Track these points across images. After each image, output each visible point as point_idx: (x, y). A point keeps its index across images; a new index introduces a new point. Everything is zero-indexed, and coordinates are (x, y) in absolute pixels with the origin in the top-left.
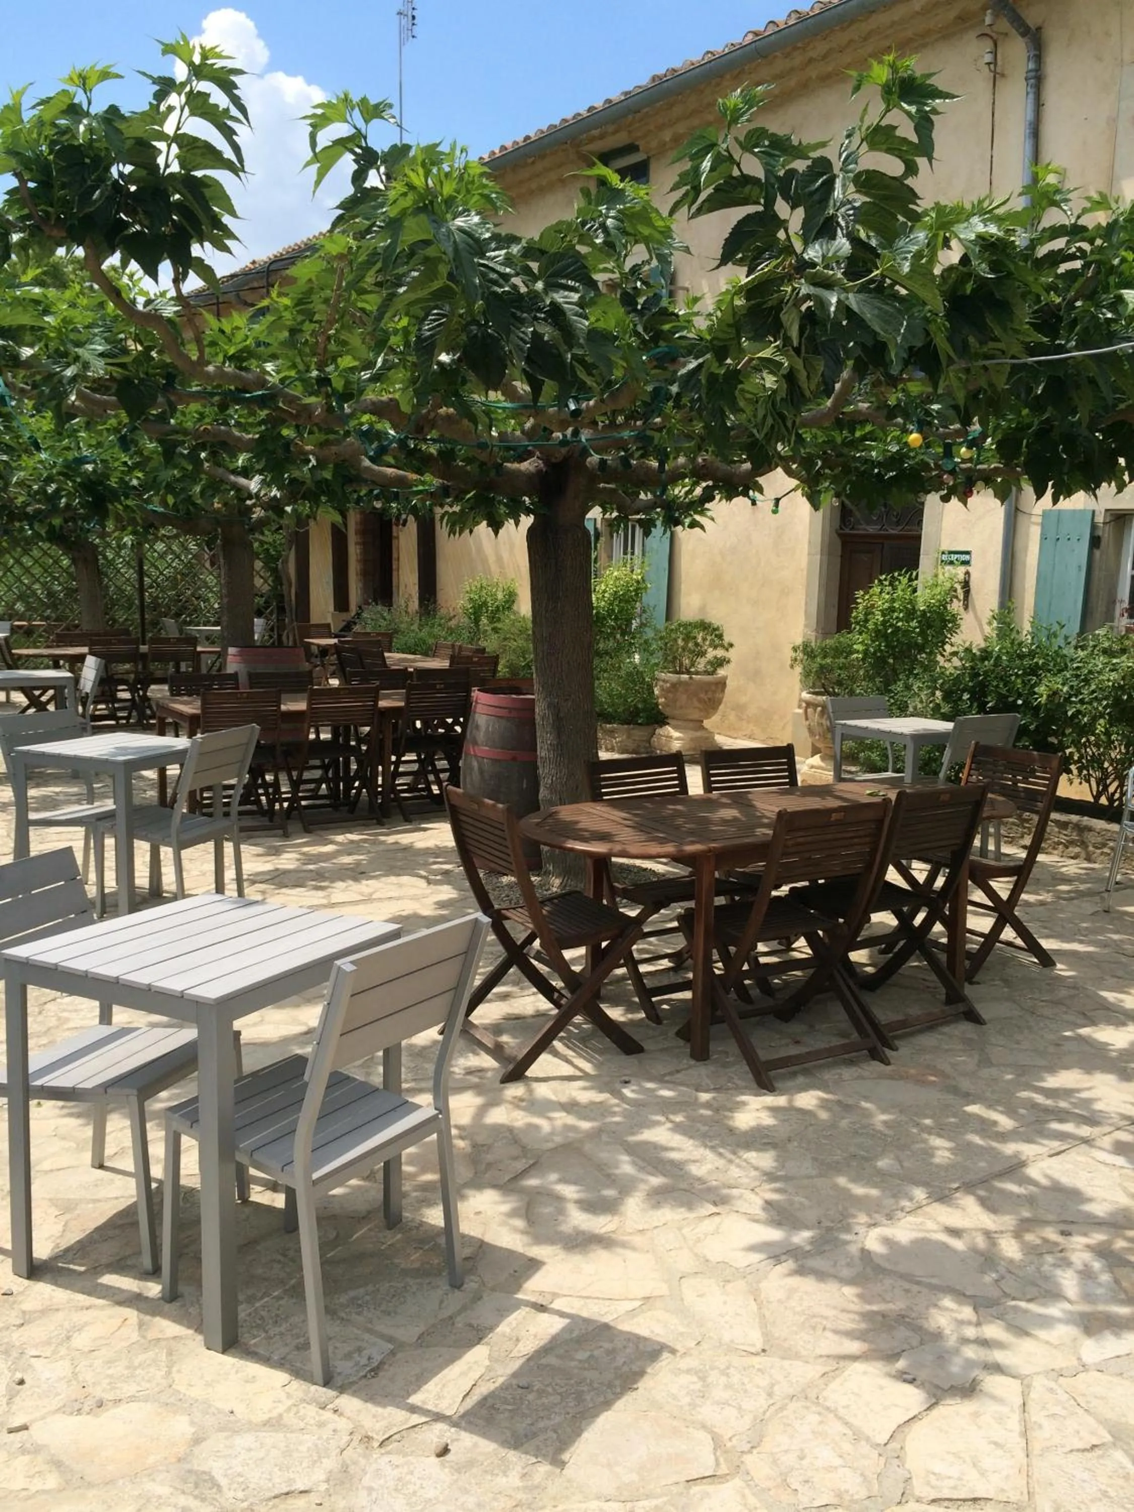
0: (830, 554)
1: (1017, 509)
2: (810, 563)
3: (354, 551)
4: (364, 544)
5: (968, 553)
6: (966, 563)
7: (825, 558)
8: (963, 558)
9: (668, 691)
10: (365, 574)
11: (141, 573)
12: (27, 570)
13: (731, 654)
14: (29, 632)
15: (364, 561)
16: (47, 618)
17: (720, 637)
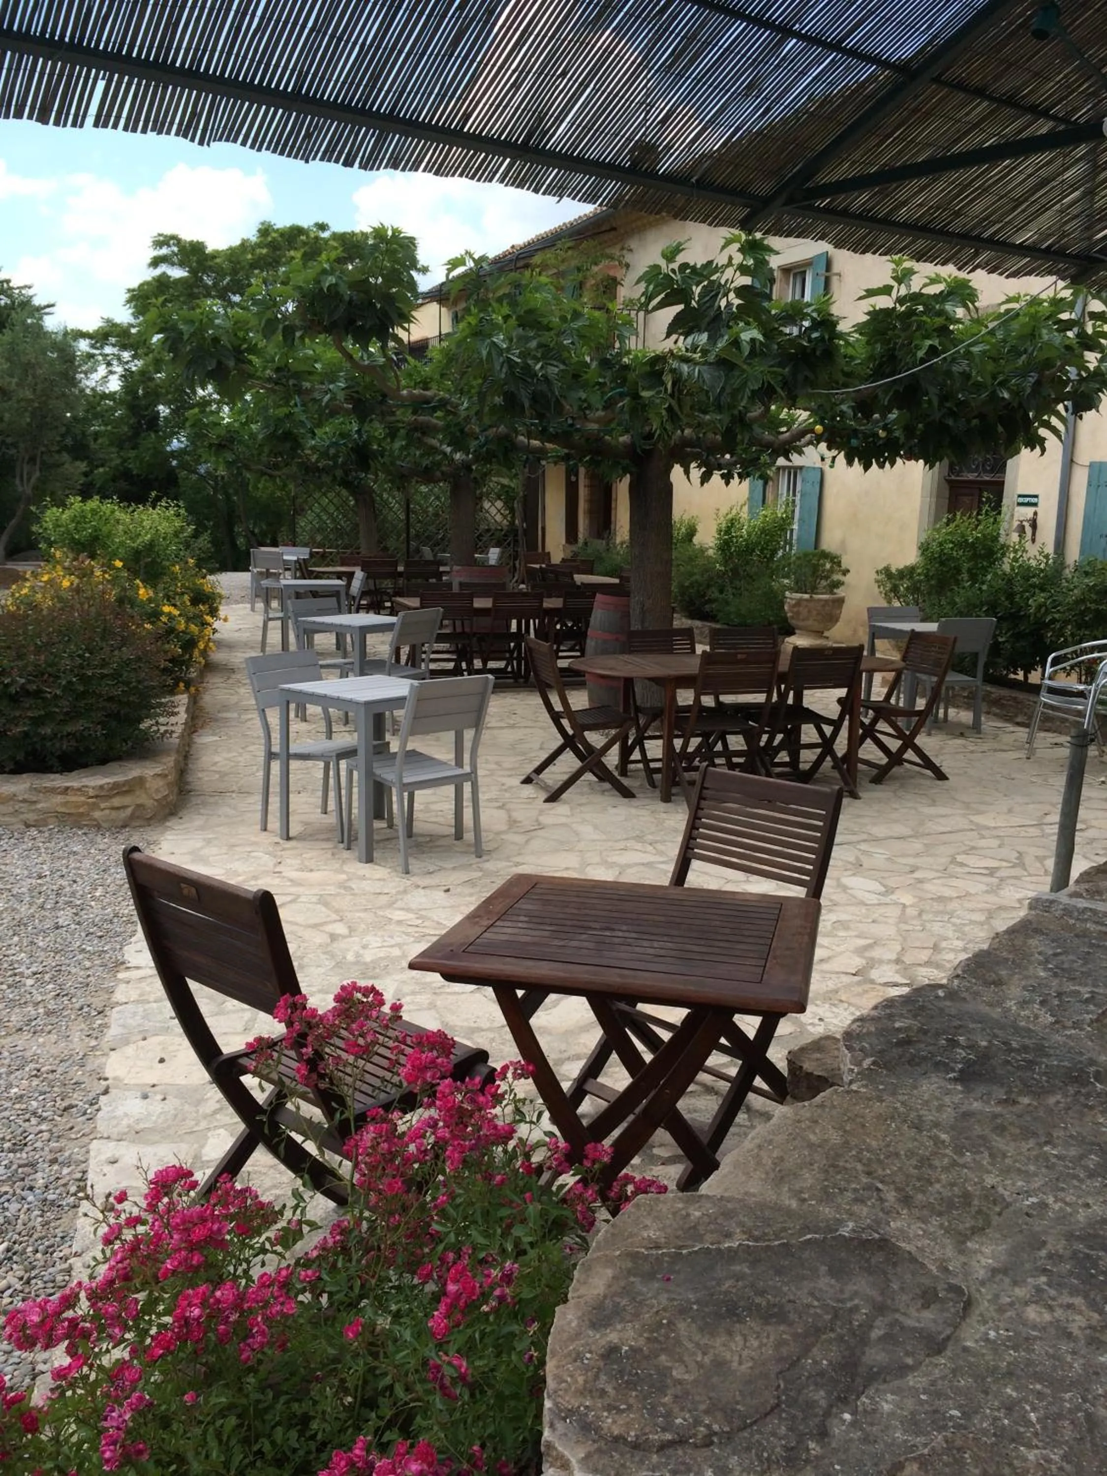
0: (938, 496)
1: (1072, 461)
2: (922, 502)
3: (583, 492)
4: (591, 486)
5: (1036, 496)
6: (1035, 505)
7: (934, 500)
8: (1029, 501)
9: (794, 606)
10: (590, 512)
11: (408, 510)
12: (324, 510)
13: (847, 579)
14: (323, 556)
15: (590, 501)
16: (337, 547)
17: (839, 564)
